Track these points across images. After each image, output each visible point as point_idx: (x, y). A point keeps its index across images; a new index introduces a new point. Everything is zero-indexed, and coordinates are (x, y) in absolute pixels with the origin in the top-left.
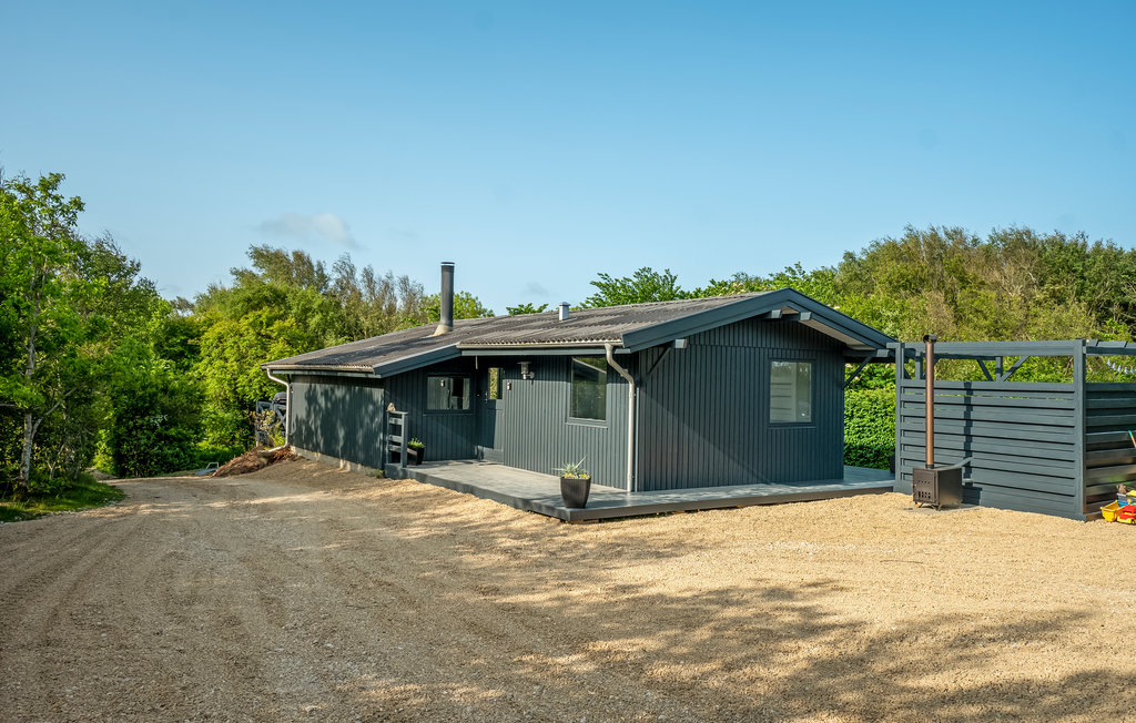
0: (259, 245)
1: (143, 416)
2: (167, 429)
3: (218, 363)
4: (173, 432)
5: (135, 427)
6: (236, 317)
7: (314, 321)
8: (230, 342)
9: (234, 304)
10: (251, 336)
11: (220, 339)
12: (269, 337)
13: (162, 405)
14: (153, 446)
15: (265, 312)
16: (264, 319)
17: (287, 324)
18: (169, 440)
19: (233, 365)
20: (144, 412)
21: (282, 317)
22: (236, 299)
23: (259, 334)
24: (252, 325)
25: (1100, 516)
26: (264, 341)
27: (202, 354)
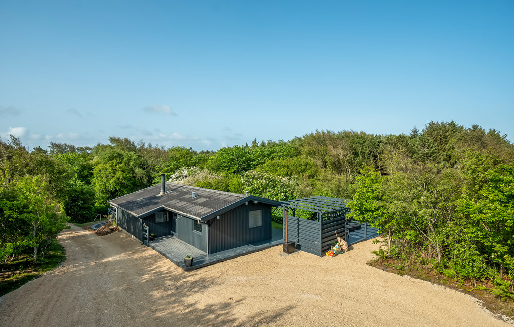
0: (112, 137)
1: (75, 202)
2: (83, 205)
3: (100, 178)
4: (86, 205)
5: (73, 206)
6: (105, 163)
7: (131, 163)
8: (103, 172)
9: (104, 158)
10: (110, 170)
11: (100, 170)
12: (116, 169)
13: (81, 198)
14: (79, 211)
15: (115, 162)
16: (114, 164)
17: (122, 165)
18: (85, 208)
19: (105, 179)
20: (76, 201)
21: (121, 163)
22: (106, 157)
23: (113, 169)
24: (111, 166)
25: (326, 255)
26: (114, 171)
27: (94, 175)
